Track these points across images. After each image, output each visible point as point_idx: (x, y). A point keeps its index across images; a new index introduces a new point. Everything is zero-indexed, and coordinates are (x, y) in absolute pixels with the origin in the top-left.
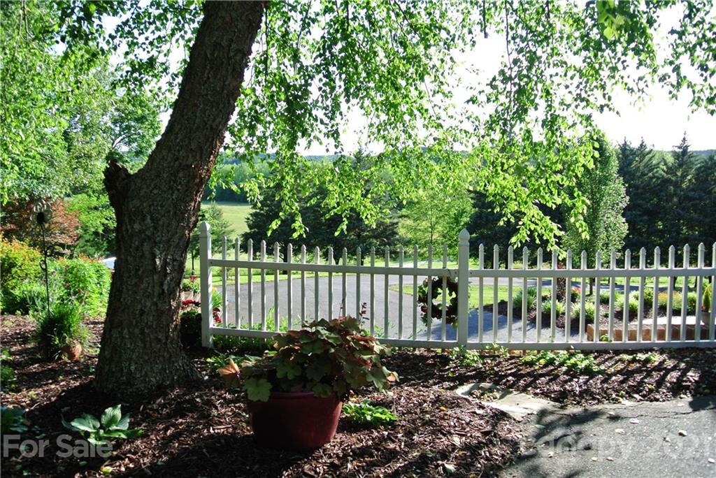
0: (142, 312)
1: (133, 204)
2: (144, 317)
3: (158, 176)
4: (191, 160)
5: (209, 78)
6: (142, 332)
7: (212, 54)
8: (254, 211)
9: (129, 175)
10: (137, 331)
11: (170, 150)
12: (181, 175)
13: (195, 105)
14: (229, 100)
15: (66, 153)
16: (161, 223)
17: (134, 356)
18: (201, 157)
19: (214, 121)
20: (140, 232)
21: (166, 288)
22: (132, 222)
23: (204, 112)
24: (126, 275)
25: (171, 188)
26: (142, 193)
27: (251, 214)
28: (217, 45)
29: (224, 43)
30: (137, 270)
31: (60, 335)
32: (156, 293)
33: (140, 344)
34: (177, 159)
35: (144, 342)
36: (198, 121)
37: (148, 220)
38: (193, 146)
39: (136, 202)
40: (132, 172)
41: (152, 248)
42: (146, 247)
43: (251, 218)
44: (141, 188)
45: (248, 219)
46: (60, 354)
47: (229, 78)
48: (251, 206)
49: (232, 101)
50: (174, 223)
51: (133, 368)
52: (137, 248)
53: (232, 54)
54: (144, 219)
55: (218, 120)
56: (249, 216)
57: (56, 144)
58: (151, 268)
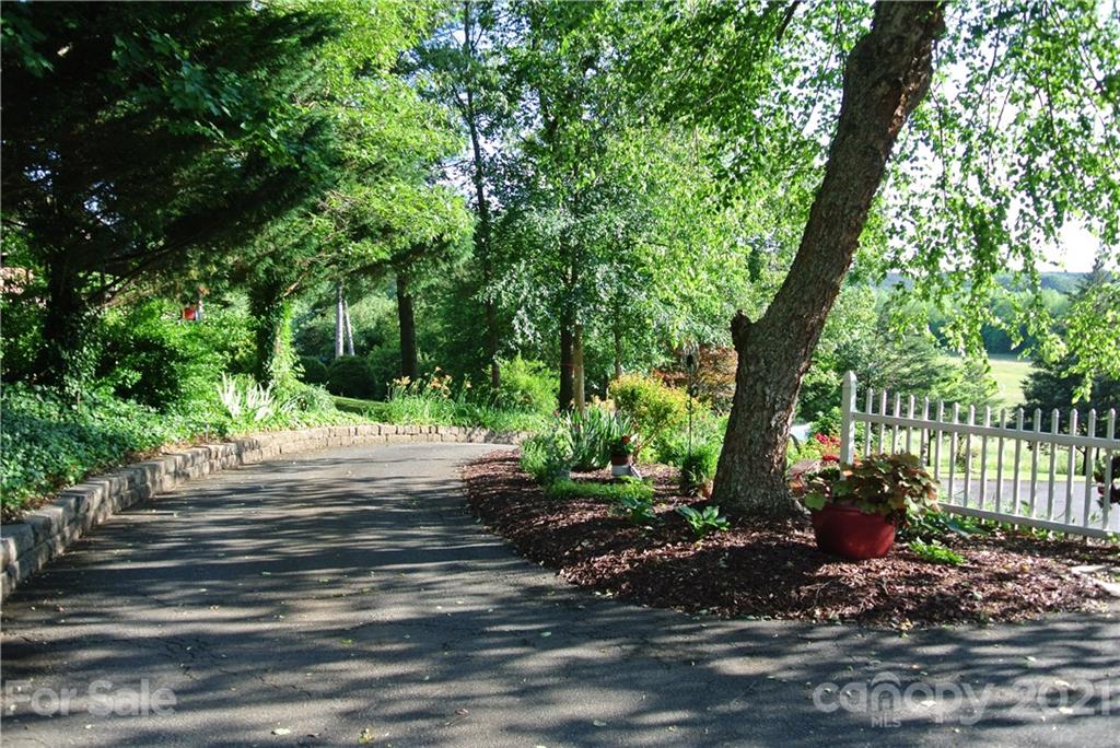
0: (751, 442)
1: (750, 349)
2: (753, 446)
3: (773, 325)
4: (803, 310)
5: (823, 236)
6: (750, 460)
7: (827, 214)
8: (1036, 370)
9: (750, 324)
10: (745, 457)
11: (785, 302)
12: (793, 324)
13: (810, 261)
14: (843, 255)
15: (749, 284)
16: (773, 366)
17: (741, 479)
18: (813, 308)
19: (826, 275)
20: (755, 373)
21: (773, 423)
22: (748, 364)
23: (817, 267)
24: (741, 409)
25: (784, 336)
26: (759, 339)
27: (1031, 376)
28: (832, 205)
29: (839, 202)
30: (750, 406)
31: (697, 473)
32: (765, 427)
33: (748, 469)
34: (791, 310)
35: (750, 467)
36: (811, 275)
37: (762, 363)
38: (806, 298)
39: (753, 347)
40: (753, 322)
41: (763, 387)
42: (759, 387)
43: (1031, 382)
44: (757, 336)
45: (1026, 383)
46: (697, 491)
47: (844, 235)
48: (1030, 364)
49: (846, 255)
50: (785, 366)
51: (739, 488)
52: (751, 387)
53: (847, 211)
54: (758, 362)
55: (831, 274)
56: (1027, 379)
57: (736, 273)
58: (761, 404)
